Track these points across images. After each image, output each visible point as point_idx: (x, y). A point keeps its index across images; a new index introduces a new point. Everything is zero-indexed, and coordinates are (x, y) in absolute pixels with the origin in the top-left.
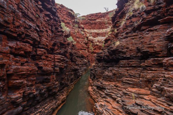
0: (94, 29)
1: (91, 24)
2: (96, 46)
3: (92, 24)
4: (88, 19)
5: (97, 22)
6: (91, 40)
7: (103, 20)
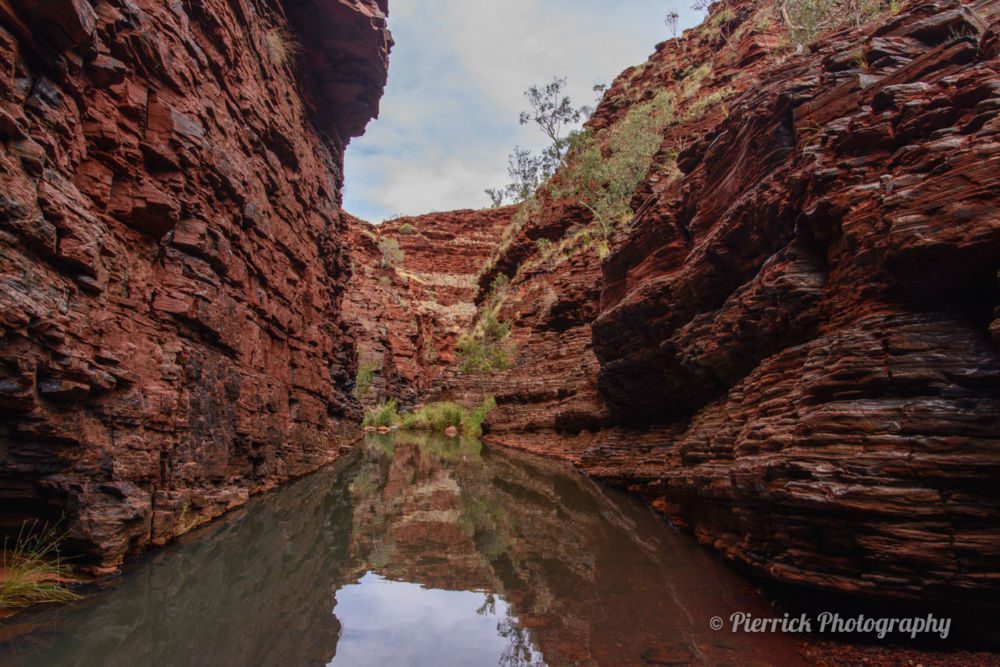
0: (446, 271)
1: (435, 252)
2: (449, 338)
3: (437, 252)
4: (424, 233)
5: (458, 246)
6: (432, 314)
7: (481, 240)
